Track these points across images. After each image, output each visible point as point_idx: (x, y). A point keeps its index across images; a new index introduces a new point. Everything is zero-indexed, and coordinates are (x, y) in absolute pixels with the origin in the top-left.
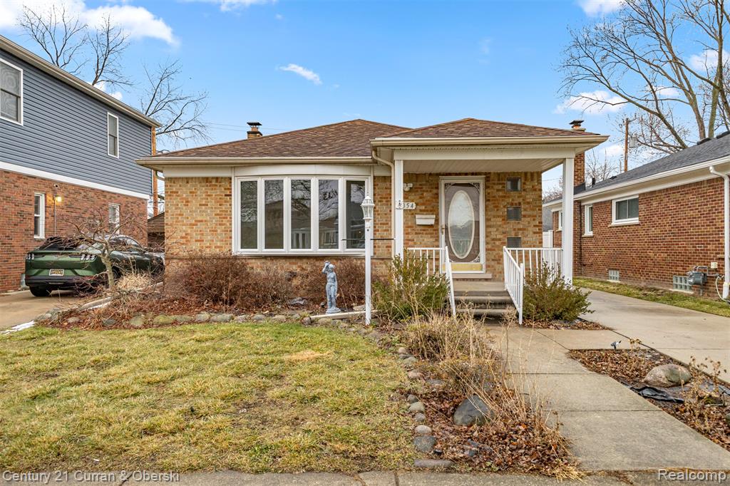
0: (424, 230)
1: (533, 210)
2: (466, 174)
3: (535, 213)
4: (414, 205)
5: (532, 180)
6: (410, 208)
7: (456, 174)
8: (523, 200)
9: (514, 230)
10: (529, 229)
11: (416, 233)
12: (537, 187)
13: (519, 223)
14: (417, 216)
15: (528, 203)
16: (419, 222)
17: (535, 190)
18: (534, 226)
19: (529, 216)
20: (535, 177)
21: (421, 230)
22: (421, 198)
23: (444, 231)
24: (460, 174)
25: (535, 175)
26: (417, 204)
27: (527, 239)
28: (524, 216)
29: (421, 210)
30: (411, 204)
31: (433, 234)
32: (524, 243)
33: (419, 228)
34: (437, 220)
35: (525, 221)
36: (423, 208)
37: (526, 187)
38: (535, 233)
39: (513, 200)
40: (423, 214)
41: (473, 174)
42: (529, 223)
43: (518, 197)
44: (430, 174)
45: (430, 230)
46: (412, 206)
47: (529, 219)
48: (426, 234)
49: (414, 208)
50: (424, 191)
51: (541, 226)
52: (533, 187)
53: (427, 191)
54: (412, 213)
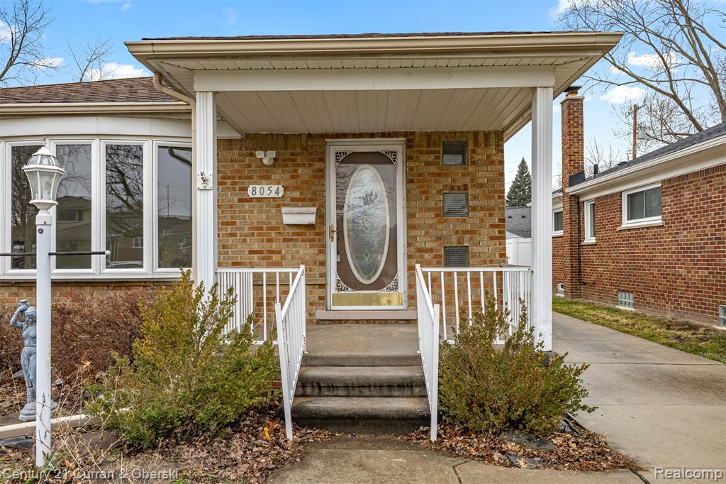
0: (298, 234)
1: (489, 198)
2: (372, 135)
3: (492, 203)
4: (281, 189)
5: (487, 145)
6: (273, 195)
7: (355, 136)
8: (472, 180)
9: (457, 232)
10: (483, 230)
11: (285, 240)
12: (495, 158)
13: (464, 221)
14: (284, 210)
15: (481, 186)
16: (288, 219)
17: (493, 163)
18: (492, 226)
19: (483, 209)
20: (492, 141)
21: (294, 234)
22: (293, 177)
23: (335, 235)
24: (361, 135)
25: (481, 138)
26: (286, 189)
27: (480, 249)
28: (474, 209)
29: (293, 199)
30: (274, 188)
31: (313, 240)
32: (473, 256)
33: (291, 231)
34: (321, 217)
35: (474, 218)
36: (297, 194)
37: (477, 157)
38: (492, 238)
39: (454, 180)
40: (297, 206)
41: (383, 135)
42: (482, 220)
43: (464, 175)
44: (310, 135)
45: (309, 234)
46: (277, 192)
47: (481, 214)
48: (302, 241)
49: (281, 195)
50: (298, 165)
51: (503, 227)
52: (488, 157)
53: (304, 165)
54: (278, 203)
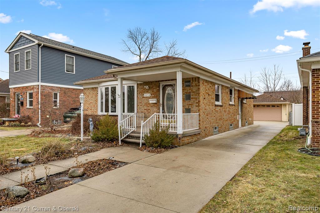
0: (154, 105)
1: (196, 95)
2: (169, 80)
3: (196, 97)
4: (150, 95)
5: (195, 81)
6: (149, 96)
7: (165, 81)
8: (192, 91)
9: (188, 105)
10: (194, 104)
11: (151, 107)
12: (197, 84)
13: (190, 102)
14: (150, 100)
15: (194, 92)
16: (151, 102)
17: (197, 86)
18: (197, 103)
19: (194, 98)
20: (197, 80)
21: (153, 105)
22: (153, 92)
23: (162, 105)
24: (166, 80)
25: (194, 79)
26: (151, 94)
27: (194, 109)
28: (192, 98)
29: (153, 97)
30: (149, 94)
31: (157, 107)
32: (192, 111)
33: (152, 104)
34: (158, 101)
35: (192, 101)
36: (153, 96)
37: (193, 84)
38: (196, 106)
39: (187, 91)
40: (153, 99)
41: (171, 80)
42: (194, 102)
43: (190, 89)
44: (156, 81)
45: (156, 105)
46: (149, 95)
47: (194, 100)
48: (155, 107)
49: (150, 96)
50: (154, 89)
51: (199, 103)
52: (196, 84)
53: (155, 89)
54: (149, 98)
